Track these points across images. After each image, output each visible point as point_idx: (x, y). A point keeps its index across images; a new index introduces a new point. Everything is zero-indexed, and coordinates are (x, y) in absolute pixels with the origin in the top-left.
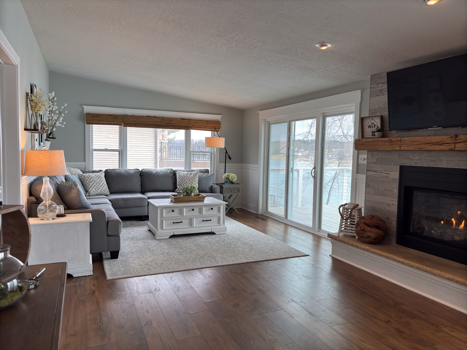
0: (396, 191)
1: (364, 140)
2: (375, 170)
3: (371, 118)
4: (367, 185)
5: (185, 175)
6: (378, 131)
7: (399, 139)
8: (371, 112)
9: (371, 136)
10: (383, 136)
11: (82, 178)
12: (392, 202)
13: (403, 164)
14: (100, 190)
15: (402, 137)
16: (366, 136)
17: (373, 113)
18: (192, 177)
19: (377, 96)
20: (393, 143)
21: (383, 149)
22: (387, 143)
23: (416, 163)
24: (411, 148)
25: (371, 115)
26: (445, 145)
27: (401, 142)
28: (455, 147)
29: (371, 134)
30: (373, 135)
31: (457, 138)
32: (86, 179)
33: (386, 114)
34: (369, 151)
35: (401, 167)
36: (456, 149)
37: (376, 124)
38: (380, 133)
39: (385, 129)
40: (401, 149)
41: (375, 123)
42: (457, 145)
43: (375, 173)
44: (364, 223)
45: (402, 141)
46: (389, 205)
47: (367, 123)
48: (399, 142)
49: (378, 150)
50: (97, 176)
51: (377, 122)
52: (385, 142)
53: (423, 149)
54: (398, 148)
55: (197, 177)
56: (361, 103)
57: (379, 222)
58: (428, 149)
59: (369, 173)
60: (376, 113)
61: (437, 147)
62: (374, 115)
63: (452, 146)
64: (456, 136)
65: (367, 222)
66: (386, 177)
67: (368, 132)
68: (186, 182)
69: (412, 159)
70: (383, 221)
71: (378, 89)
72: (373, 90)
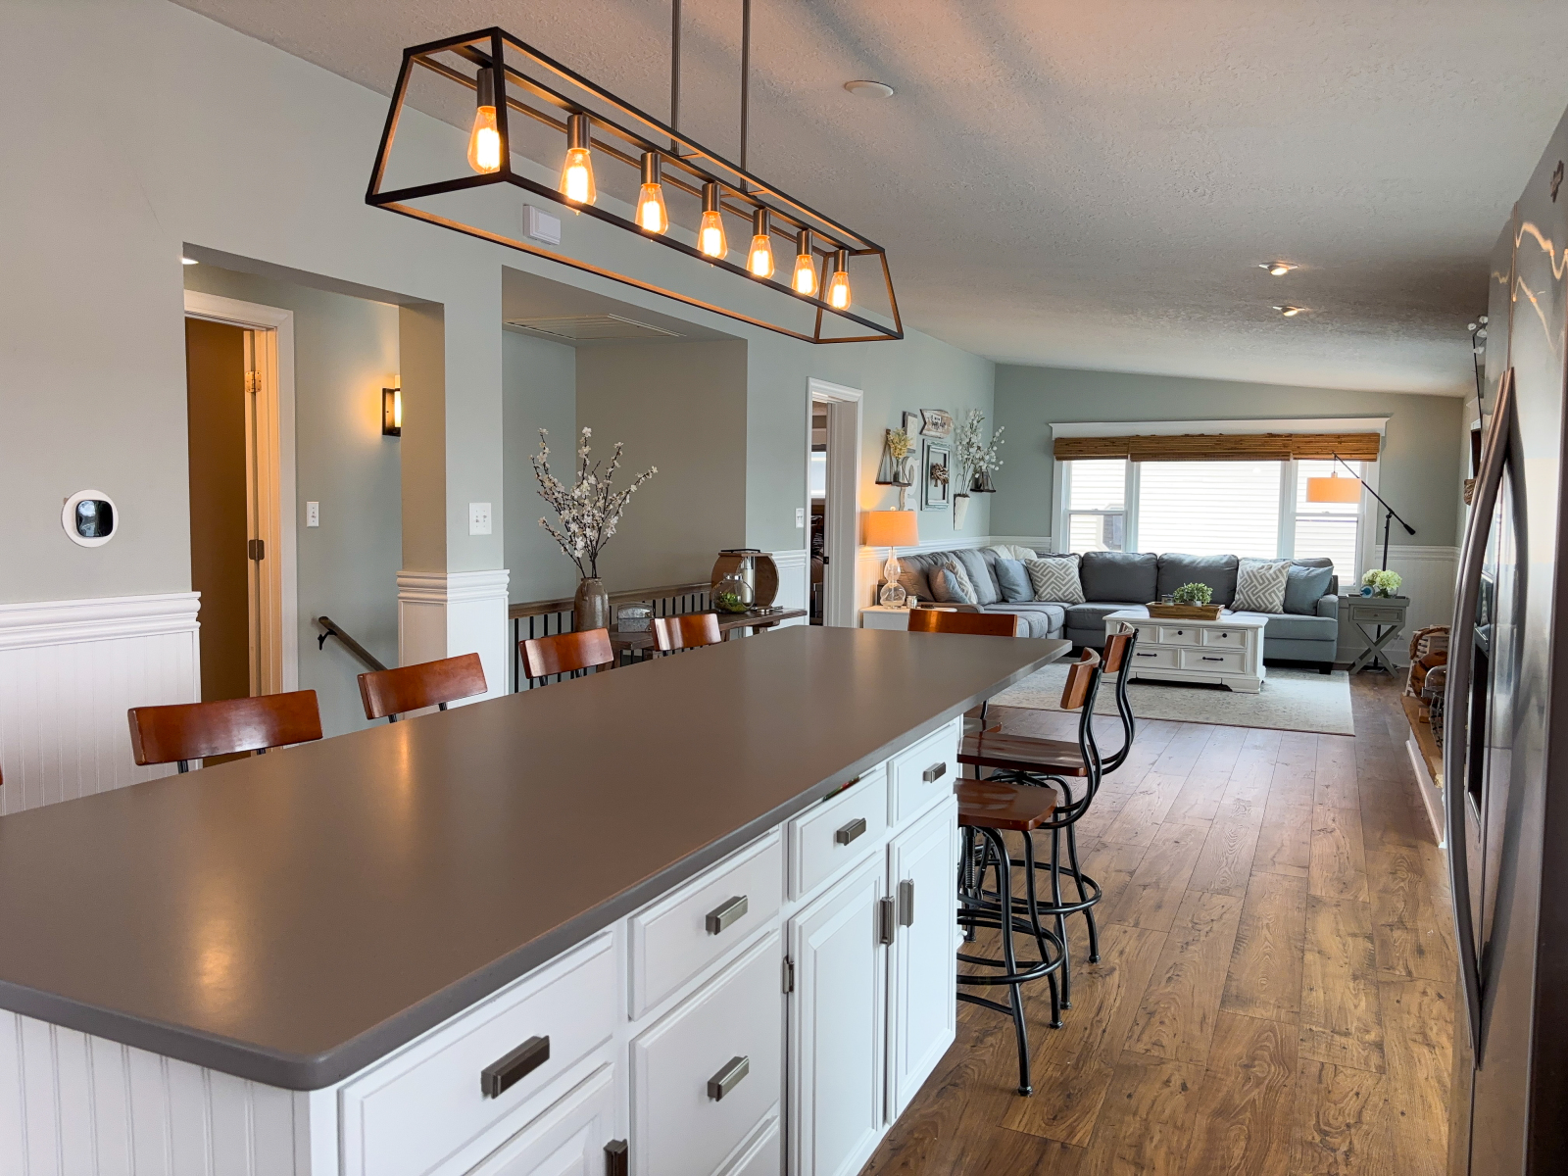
5: (1255, 570)
11: (1031, 566)
14: (1062, 592)
18: (1271, 575)
32: (1037, 569)
50: (1060, 565)
55: (1283, 575)
68: (1255, 586)
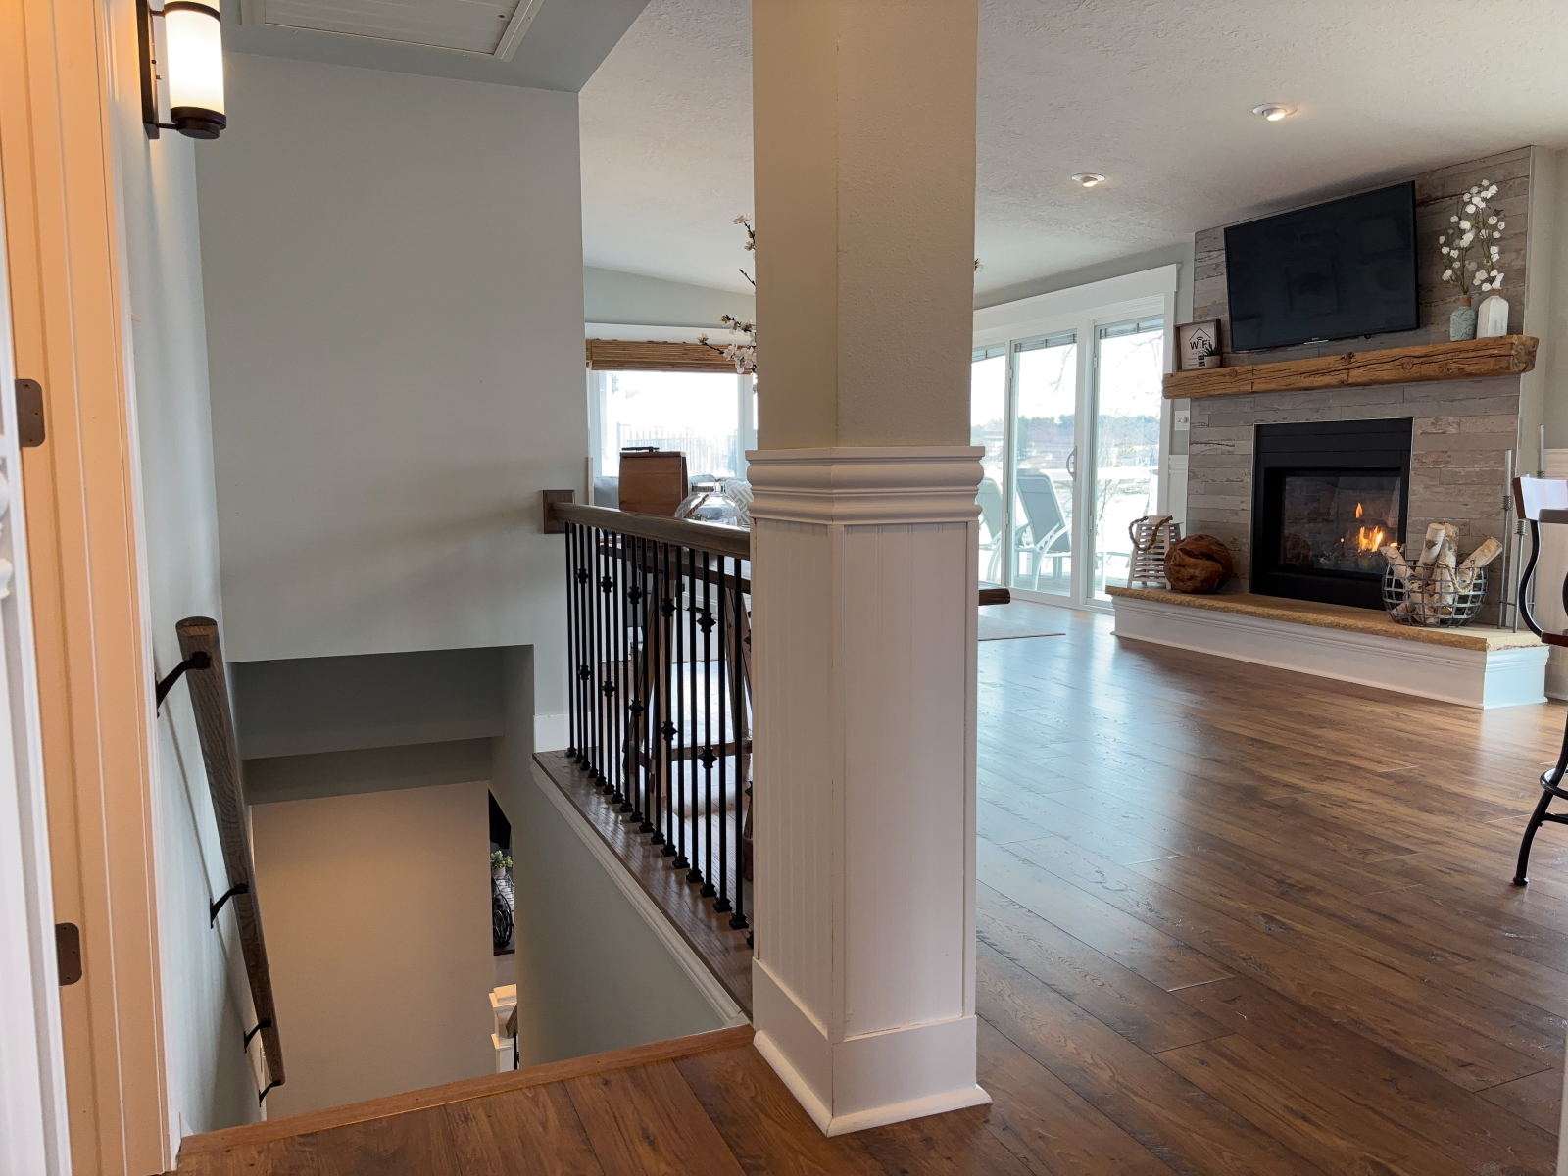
0: (1249, 480)
1: (1182, 375)
2: (1206, 440)
3: (1197, 327)
4: (1192, 475)
6: (1211, 353)
7: (1250, 368)
8: (1197, 313)
9: (1197, 367)
10: (1221, 365)
12: (1242, 506)
13: (1261, 421)
15: (1257, 364)
16: (1185, 367)
17: (1200, 316)
19: (1209, 277)
20: (1239, 378)
21: (1220, 392)
22: (1227, 379)
23: (1285, 418)
24: (1273, 386)
25: (1197, 320)
26: (1332, 374)
27: (1253, 375)
28: (1348, 376)
29: (1197, 361)
30: (1201, 364)
31: (1353, 360)
33: (1225, 317)
34: (1194, 399)
35: (1259, 428)
36: (1350, 381)
37: (1208, 338)
38: (1216, 358)
39: (1225, 350)
40: (1254, 389)
41: (1206, 338)
42: (1353, 373)
43: (1208, 447)
44: (1181, 549)
45: (1255, 373)
46: (1235, 512)
47: (1189, 337)
48: (1250, 375)
49: (1211, 396)
51: (1209, 334)
52: (1224, 375)
53: (1293, 386)
54: (1249, 388)
56: (1177, 293)
57: (1214, 547)
58: (1302, 385)
59: (1196, 448)
60: (1208, 314)
61: (1319, 381)
62: (1203, 319)
63: (1344, 377)
64: (1351, 355)
65: (1188, 548)
66: (1230, 453)
67: (1191, 357)
69: (1278, 409)
70: (1222, 545)
71: (1210, 262)
72: (1200, 264)
